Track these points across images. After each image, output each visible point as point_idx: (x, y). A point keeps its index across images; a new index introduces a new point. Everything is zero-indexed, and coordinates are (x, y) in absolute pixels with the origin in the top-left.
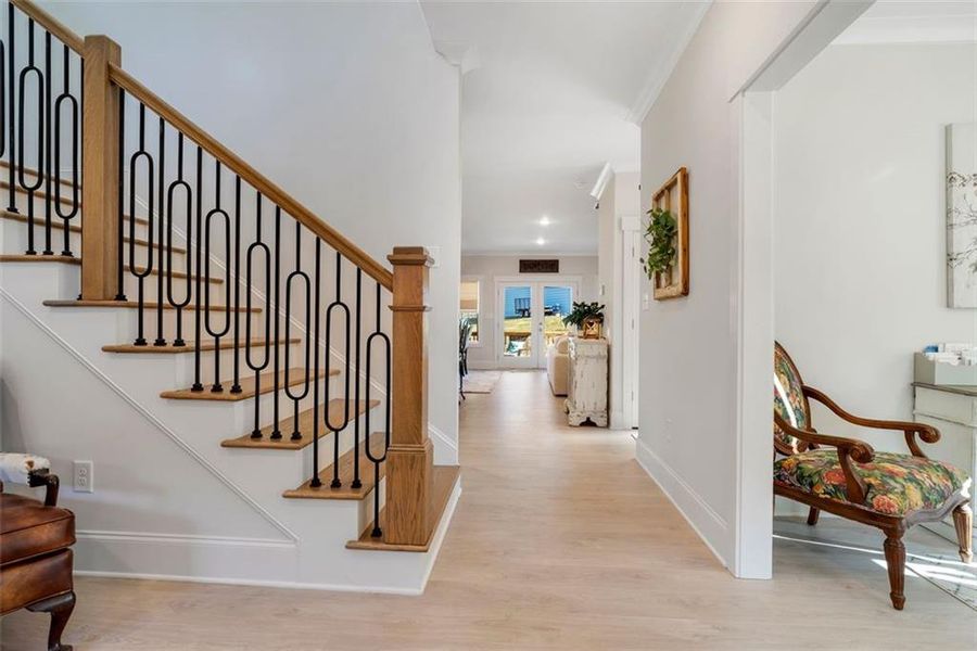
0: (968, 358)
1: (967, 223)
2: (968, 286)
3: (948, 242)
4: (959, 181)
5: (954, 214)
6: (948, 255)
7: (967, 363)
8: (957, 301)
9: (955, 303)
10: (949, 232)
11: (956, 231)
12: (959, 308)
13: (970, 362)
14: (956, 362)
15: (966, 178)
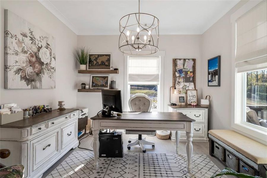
0: (14, 110)
1: (13, 54)
2: (13, 80)
3: (5, 60)
4: (10, 36)
5: (8, 49)
6: (5, 66)
7: (14, 112)
8: (9, 86)
9: (8, 87)
10: (6, 56)
11: (9, 56)
12: (10, 89)
13: (15, 111)
14: (9, 113)
15: (13, 35)
